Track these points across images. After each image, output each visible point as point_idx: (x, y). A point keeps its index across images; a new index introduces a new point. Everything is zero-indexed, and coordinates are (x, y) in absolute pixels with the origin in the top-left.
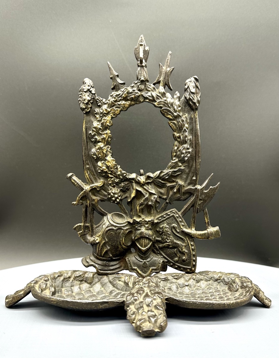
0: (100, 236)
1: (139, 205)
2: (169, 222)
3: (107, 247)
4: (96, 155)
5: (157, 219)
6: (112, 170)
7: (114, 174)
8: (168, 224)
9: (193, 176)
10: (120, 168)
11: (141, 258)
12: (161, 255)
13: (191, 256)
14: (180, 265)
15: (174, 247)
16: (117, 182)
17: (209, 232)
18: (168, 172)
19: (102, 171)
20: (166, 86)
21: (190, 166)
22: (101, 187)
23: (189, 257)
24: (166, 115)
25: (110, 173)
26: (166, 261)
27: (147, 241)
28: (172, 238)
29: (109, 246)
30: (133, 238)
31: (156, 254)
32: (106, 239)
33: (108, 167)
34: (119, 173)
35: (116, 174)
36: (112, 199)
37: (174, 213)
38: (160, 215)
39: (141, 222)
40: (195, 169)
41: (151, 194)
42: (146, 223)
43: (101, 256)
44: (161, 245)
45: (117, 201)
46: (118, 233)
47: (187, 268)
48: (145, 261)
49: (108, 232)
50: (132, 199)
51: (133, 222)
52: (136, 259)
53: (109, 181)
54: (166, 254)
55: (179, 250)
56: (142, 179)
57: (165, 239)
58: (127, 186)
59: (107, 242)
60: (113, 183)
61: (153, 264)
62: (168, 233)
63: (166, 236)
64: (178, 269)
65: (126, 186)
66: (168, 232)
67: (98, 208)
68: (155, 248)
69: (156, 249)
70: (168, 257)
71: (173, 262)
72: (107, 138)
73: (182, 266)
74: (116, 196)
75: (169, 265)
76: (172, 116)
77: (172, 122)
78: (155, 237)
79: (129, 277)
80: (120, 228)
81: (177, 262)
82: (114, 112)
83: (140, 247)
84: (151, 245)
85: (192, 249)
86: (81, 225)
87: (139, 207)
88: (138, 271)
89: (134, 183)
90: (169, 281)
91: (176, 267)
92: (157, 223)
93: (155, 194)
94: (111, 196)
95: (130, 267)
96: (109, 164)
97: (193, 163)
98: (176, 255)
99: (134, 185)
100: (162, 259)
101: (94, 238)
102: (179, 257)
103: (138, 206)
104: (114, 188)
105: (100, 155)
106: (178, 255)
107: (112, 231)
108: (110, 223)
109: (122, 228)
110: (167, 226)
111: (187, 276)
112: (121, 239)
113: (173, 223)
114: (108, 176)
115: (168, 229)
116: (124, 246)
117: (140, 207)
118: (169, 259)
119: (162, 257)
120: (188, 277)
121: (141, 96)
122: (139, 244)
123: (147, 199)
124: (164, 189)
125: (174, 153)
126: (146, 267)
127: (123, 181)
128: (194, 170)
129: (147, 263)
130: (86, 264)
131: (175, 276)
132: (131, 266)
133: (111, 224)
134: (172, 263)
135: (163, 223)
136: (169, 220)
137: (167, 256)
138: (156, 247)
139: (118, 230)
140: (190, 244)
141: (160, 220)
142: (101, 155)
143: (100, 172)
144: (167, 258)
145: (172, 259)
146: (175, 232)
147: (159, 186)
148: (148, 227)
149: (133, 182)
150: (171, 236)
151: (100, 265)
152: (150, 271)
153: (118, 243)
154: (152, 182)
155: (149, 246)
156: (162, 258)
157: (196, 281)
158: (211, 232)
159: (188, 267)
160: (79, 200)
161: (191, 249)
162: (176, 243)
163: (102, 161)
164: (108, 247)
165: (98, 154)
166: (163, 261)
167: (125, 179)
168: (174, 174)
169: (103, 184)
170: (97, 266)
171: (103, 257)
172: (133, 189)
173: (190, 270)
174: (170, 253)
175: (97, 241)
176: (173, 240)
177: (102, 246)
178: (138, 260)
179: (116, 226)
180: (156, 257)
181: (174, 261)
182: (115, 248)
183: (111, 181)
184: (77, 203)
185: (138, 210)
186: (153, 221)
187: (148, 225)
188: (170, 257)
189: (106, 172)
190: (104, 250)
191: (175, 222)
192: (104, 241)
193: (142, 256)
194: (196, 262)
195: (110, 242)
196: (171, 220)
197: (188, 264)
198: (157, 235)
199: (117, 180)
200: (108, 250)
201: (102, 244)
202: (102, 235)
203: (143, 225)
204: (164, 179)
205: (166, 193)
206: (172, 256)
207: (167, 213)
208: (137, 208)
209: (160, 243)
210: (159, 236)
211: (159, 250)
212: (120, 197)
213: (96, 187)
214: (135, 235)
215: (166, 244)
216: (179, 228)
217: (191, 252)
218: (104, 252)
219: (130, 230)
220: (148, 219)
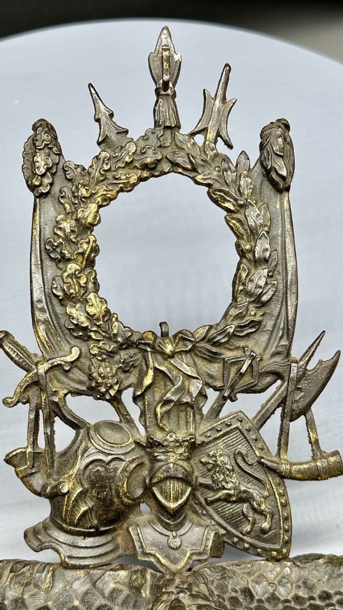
0: (71, 476)
1: (160, 402)
2: (228, 441)
3: (86, 503)
4: (63, 290)
5: (203, 434)
6: (98, 324)
7: (104, 332)
8: (227, 446)
9: (281, 338)
10: (117, 318)
11: (166, 526)
12: (212, 518)
13: (280, 520)
14: (256, 542)
15: (241, 500)
16: (111, 352)
17: (318, 464)
18: (226, 329)
19: (77, 325)
20: (219, 139)
22: (72, 362)
23: (275, 523)
24: (221, 202)
25: (94, 331)
26: (222, 532)
27: (179, 486)
28: (236, 478)
29: (91, 500)
30: (147, 480)
31: (200, 517)
32: (85, 483)
33: (90, 317)
34: (116, 331)
35: (109, 334)
36: (99, 390)
37: (241, 421)
38: (209, 426)
39: (165, 444)
41: (188, 377)
42: (178, 446)
43: (71, 523)
44: (211, 496)
45: (110, 395)
46: (112, 470)
47: (270, 548)
48: (174, 533)
49: (91, 467)
50: (144, 390)
51: (148, 442)
52: (154, 529)
53: (92, 348)
54: (222, 517)
55: (252, 506)
56: (168, 346)
57: (221, 482)
58: (133, 361)
59: (87, 491)
60: (100, 354)
62: (228, 466)
63: (224, 474)
65: (132, 359)
66: (228, 464)
67: (65, 412)
68: (197, 502)
69: (200, 504)
70: (227, 523)
71: (241, 536)
72: (87, 253)
73: (259, 543)
74: (109, 382)
75: (229, 542)
76: (233, 205)
77: (233, 219)
78: (197, 477)
79: (139, 573)
80: (118, 458)
81: (248, 534)
82: (105, 195)
83: (163, 501)
84: (190, 495)
85: (281, 503)
86: (25, 452)
87: (161, 407)
88: (158, 559)
89: (150, 353)
90: (232, 580)
91: (247, 545)
92: (203, 444)
93: (197, 378)
94: (97, 383)
95: (141, 550)
96: (91, 310)
98: (247, 518)
99: (150, 357)
100: (213, 528)
101: (55, 481)
102: (254, 524)
103: (159, 406)
104: (104, 365)
105: (72, 291)
106: (250, 519)
107: (99, 464)
108: (94, 446)
109: (123, 457)
110: (225, 452)
111: (272, 567)
113: (239, 445)
114: (90, 337)
115: (227, 457)
116: (126, 500)
117: (165, 409)
118: (229, 528)
119: (213, 523)
120: (274, 570)
121: (164, 160)
122: (162, 493)
123: (179, 390)
124: (215, 365)
125: (238, 287)
126: (176, 549)
127: (125, 349)
128: (284, 323)
129: (180, 539)
130: (36, 544)
131: (244, 568)
132: (142, 547)
133: (97, 449)
134: (237, 537)
135: (215, 445)
136: (229, 437)
137: (225, 521)
138: (198, 499)
139: (113, 463)
140: (276, 493)
141: (210, 436)
142: (75, 290)
143: (70, 329)
144: (226, 525)
145: (236, 526)
146: (242, 464)
147: (205, 358)
148: (181, 454)
149: (147, 351)
150: (234, 475)
151: (70, 545)
152: (186, 558)
153: (113, 491)
154: (190, 350)
155: (184, 498)
156: (213, 525)
158: (323, 464)
159: (274, 547)
160: (21, 392)
161: (279, 504)
162: (245, 491)
163: (75, 303)
164: (88, 502)
165: (69, 288)
166: (216, 533)
167: (128, 345)
168: (238, 331)
169: (77, 356)
170: (61, 547)
171: (76, 526)
172: (148, 368)
173: (278, 552)
174: (232, 514)
175: (65, 490)
176: (239, 484)
177: (76, 500)
178: (157, 532)
179: (108, 454)
180: (199, 523)
181: (242, 533)
182: (105, 504)
183: (96, 349)
184: (15, 400)
185: (159, 416)
186: (193, 440)
187: (183, 449)
188: (231, 524)
189: (86, 329)
190: (80, 510)
191: (242, 441)
192: (81, 489)
193: (167, 521)
194: (290, 533)
195: (94, 491)
196: (234, 436)
197: (274, 539)
198: (201, 471)
199: (111, 347)
200: (89, 508)
201: (75, 496)
202: (76, 475)
203: (171, 450)
204: (217, 344)
205: (220, 376)
206: (237, 521)
207: (225, 422)
208: (155, 411)
209: (209, 492)
210: (205, 474)
211: (207, 507)
212: (118, 386)
213: (63, 363)
214: (153, 473)
215: (223, 492)
216: (252, 455)
217: (279, 511)
218: (79, 515)
219: (140, 461)
220: (181, 435)
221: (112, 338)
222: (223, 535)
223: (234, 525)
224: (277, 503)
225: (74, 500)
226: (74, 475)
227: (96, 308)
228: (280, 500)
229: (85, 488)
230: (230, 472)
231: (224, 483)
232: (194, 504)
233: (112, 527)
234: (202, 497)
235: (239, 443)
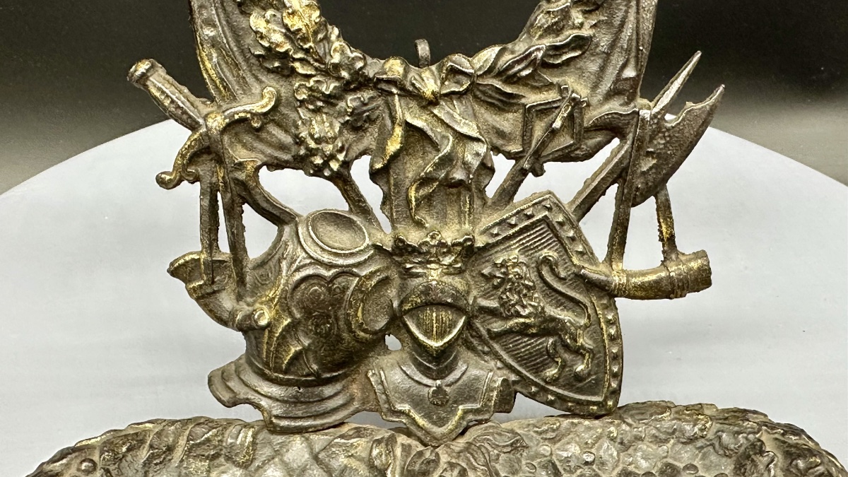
0: (272, 300)
2: (528, 242)
3: (299, 340)
5: (486, 231)
6: (306, 46)
7: (316, 60)
8: (525, 250)
9: (624, 66)
10: (338, 36)
11: (426, 372)
14: (566, 393)
15: (545, 333)
16: (329, 96)
17: (671, 274)
18: (530, 54)
19: (269, 49)
21: (617, 22)
22: (265, 114)
23: (598, 365)
25: (300, 60)
27: (446, 315)
28: (538, 300)
29: (306, 334)
30: (396, 304)
31: (479, 356)
32: (295, 311)
33: (290, 35)
34: (336, 58)
35: (324, 64)
36: (312, 162)
37: (549, 209)
38: (496, 218)
39: (424, 249)
40: (634, 37)
41: (463, 138)
42: (444, 253)
43: (277, 369)
44: (497, 326)
45: (331, 170)
46: (338, 290)
48: (439, 382)
49: (303, 286)
50: (389, 161)
51: (396, 247)
52: (407, 375)
53: (297, 90)
54: (515, 357)
55: (563, 341)
56: (429, 83)
57: (513, 305)
58: (368, 111)
60: (312, 99)
61: (468, 393)
62: (527, 282)
63: (519, 293)
64: (556, 405)
65: (365, 108)
66: (526, 279)
67: (258, 197)
68: (474, 333)
69: (480, 337)
70: (521, 365)
71: (542, 383)
73: (571, 395)
74: (329, 148)
75: (524, 391)
78: (475, 298)
80: (346, 272)
81: (554, 381)
83: (421, 337)
85: (610, 335)
86: (199, 259)
87: (417, 190)
90: (526, 451)
91: (551, 397)
93: (477, 140)
94: (307, 148)
95: (386, 406)
96: (295, 23)
97: (627, 12)
98: (553, 358)
99: (397, 104)
100: (499, 372)
101: (248, 305)
102: (563, 366)
103: (414, 188)
104: (319, 118)
106: (559, 360)
107: (315, 281)
108: (306, 253)
109: (355, 270)
110: (522, 259)
111: (589, 428)
112: (351, 312)
113: (545, 247)
114: (293, 70)
115: (524, 268)
116: (362, 334)
117: (422, 192)
118: (524, 372)
119: (499, 364)
120: (592, 432)
122: (419, 326)
123: (447, 161)
124: (510, 116)
126: (442, 405)
127: (355, 90)
128: (630, 39)
129: (448, 389)
130: (226, 396)
131: (546, 432)
132: (388, 401)
133: (311, 257)
134: (536, 384)
135: (505, 248)
136: (528, 236)
137: (518, 362)
138: (477, 330)
139: (340, 279)
140: (602, 320)
141: (497, 235)
143: (259, 56)
144: (519, 368)
145: (537, 370)
146: (549, 278)
147: (493, 104)
148: (450, 265)
149: (392, 94)
150: (536, 295)
151: (277, 400)
152: (457, 418)
153: (341, 323)
154: (467, 90)
155: (455, 332)
156: (499, 369)
157: (621, 443)
158: (680, 275)
159: (594, 399)
161: (605, 336)
162: (553, 319)
163: (264, 9)
164: (302, 339)
166: (504, 381)
168: (551, 56)
169: (273, 103)
170: (264, 403)
171: (285, 373)
172: (393, 123)
174: (531, 353)
175: (263, 322)
176: (543, 308)
177: (282, 336)
178: (413, 379)
179: (329, 266)
180: (477, 366)
183: (304, 90)
184: (175, 178)
185: (414, 203)
186: (469, 243)
187: (453, 258)
188: (528, 367)
189: (285, 56)
190: (290, 350)
191: (550, 241)
192: (289, 320)
193: (428, 364)
194: (619, 378)
195: (310, 323)
196: (538, 234)
197: (593, 389)
198: (483, 289)
199: (329, 87)
200: (304, 349)
201: (280, 330)
202: (280, 298)
203: (432, 259)
204: (512, 79)
205: (518, 133)
206: (538, 363)
207: (523, 210)
208: (407, 196)
209: (494, 319)
210: (489, 292)
211: (491, 342)
212: (344, 153)
213: (249, 116)
214: (404, 295)
215: (516, 321)
216: (566, 263)
217: (605, 347)
218: (289, 358)
219: (383, 275)
220: (450, 235)
221: (331, 71)
222: (515, 383)
223: (533, 369)
224: (603, 335)
225: (279, 336)
226: (276, 300)
227: (300, 17)
228: (606, 331)
229: (296, 319)
230: (529, 291)
231: (518, 308)
232: (470, 337)
233: (340, 372)
234: (483, 327)
235: (545, 244)
